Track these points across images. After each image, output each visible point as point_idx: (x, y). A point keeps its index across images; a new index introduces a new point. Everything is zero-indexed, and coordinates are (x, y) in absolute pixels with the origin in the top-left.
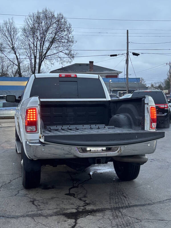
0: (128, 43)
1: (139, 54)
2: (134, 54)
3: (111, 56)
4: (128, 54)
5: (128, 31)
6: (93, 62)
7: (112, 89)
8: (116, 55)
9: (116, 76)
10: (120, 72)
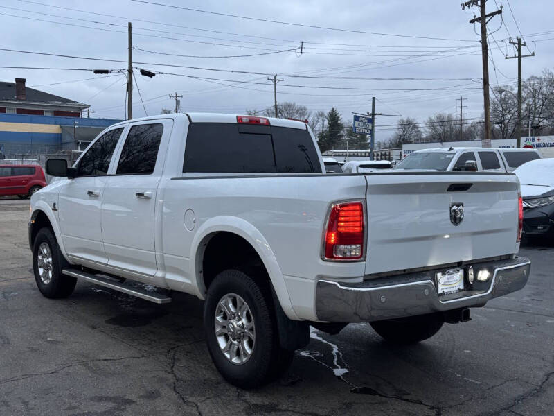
0: (130, 49)
1: (154, 75)
2: (144, 73)
3: (97, 72)
4: (130, 71)
5: (130, 24)
6: (23, 81)
7: (80, 142)
8: (106, 72)
9: (77, 115)
10: (85, 105)
